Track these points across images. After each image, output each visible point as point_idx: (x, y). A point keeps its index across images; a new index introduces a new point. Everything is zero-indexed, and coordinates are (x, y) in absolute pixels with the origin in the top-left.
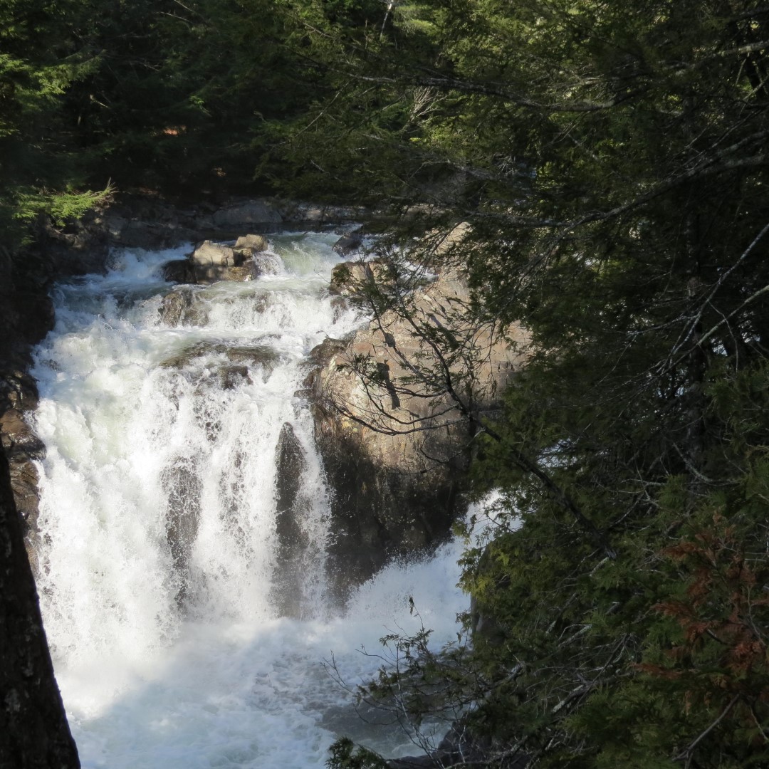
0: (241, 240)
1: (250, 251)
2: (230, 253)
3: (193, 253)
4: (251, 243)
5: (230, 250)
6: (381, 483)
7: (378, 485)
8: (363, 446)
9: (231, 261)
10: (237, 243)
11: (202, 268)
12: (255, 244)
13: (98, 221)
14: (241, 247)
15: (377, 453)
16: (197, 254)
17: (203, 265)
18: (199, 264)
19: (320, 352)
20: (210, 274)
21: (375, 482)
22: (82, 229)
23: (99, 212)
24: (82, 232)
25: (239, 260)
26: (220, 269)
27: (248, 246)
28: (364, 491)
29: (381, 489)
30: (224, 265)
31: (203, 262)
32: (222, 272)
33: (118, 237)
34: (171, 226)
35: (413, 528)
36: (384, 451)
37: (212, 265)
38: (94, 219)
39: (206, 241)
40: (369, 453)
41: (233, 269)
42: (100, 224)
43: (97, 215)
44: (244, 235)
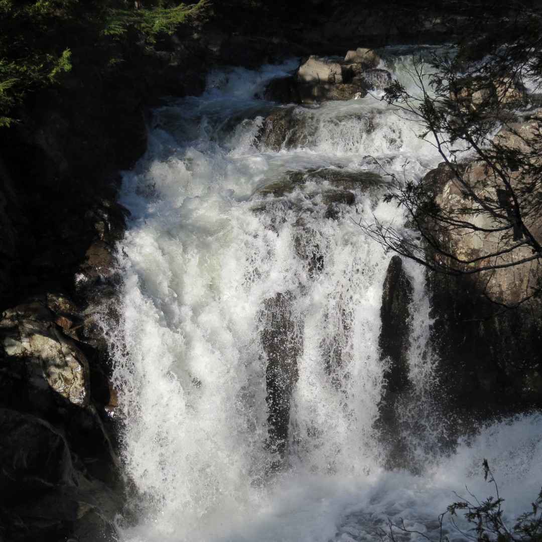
0: (350, 54)
1: (360, 66)
2: (338, 69)
3: (298, 69)
4: (361, 57)
5: (338, 66)
6: (500, 324)
7: (497, 325)
8: (480, 282)
9: (339, 77)
10: (347, 58)
11: (307, 85)
12: (366, 59)
13: (196, 36)
14: (350, 61)
15: (496, 290)
16: (302, 70)
17: (308, 82)
18: (304, 81)
19: (434, 177)
20: (316, 92)
21: (494, 323)
22: (178, 45)
23: (198, 26)
24: (179, 49)
25: (348, 75)
26: (327, 86)
27: (359, 61)
28: (482, 332)
29: (501, 330)
30: (331, 81)
31: (308, 78)
32: (329, 90)
33: (217, 53)
34: (275, 41)
35: (536, 374)
36: (504, 287)
37: (317, 82)
38: (192, 34)
39: (312, 56)
40: (488, 289)
41: (341, 87)
42: (198, 40)
43: (195, 29)
44: (354, 48)
